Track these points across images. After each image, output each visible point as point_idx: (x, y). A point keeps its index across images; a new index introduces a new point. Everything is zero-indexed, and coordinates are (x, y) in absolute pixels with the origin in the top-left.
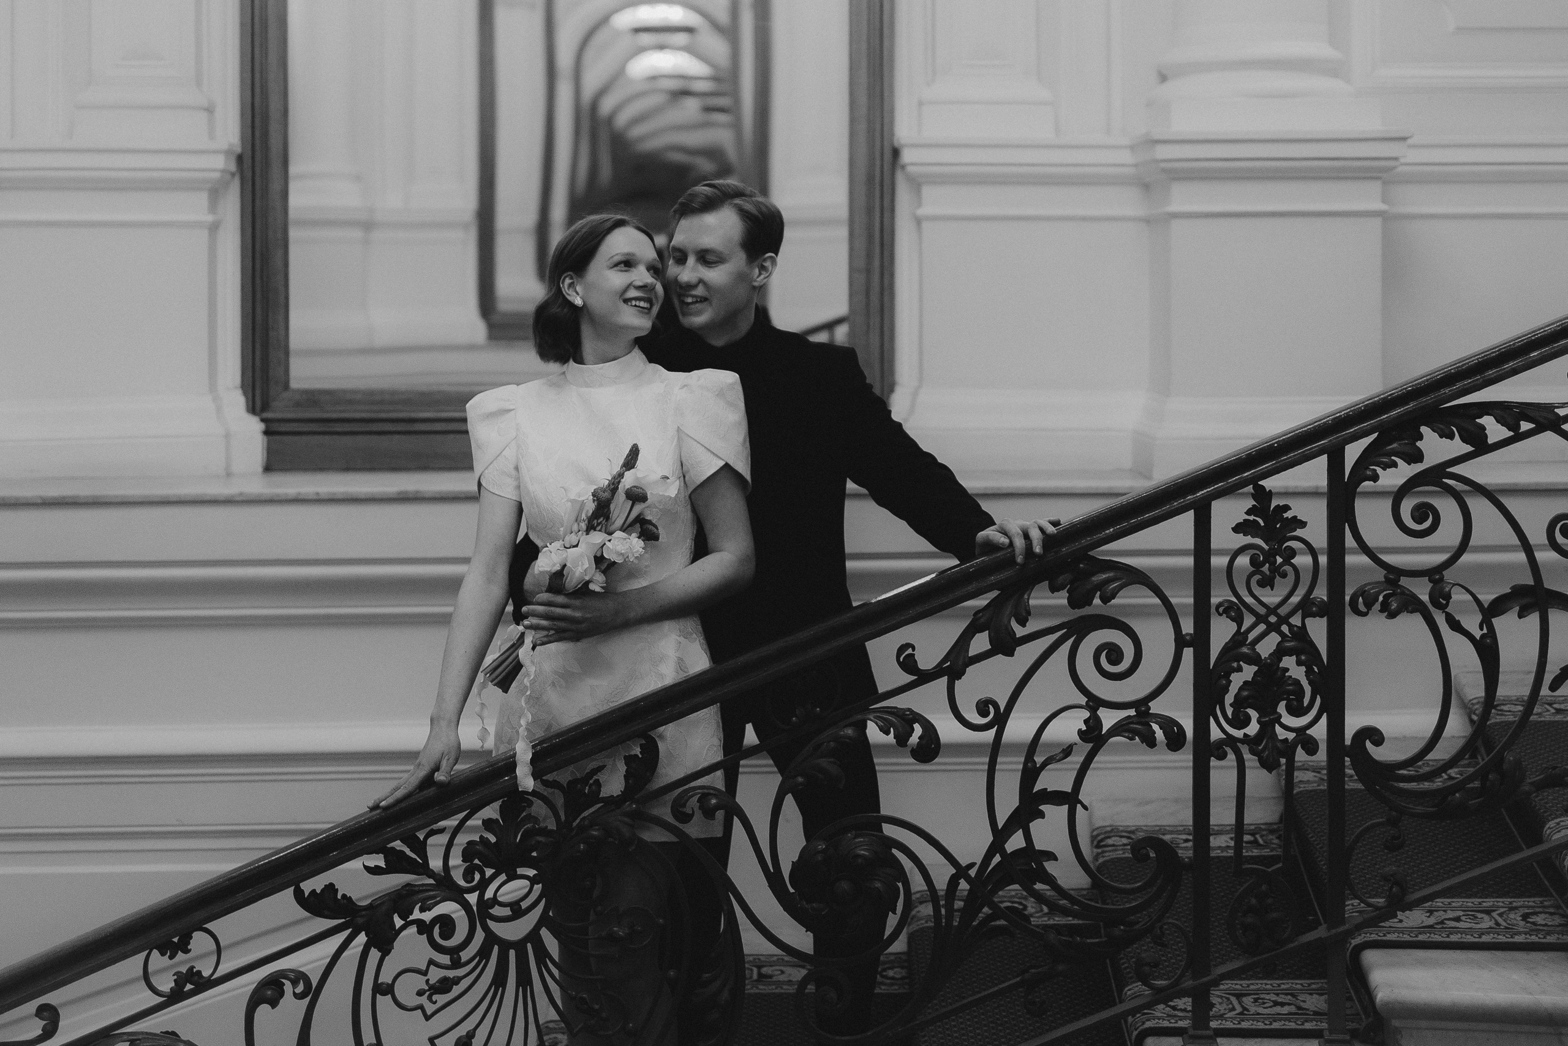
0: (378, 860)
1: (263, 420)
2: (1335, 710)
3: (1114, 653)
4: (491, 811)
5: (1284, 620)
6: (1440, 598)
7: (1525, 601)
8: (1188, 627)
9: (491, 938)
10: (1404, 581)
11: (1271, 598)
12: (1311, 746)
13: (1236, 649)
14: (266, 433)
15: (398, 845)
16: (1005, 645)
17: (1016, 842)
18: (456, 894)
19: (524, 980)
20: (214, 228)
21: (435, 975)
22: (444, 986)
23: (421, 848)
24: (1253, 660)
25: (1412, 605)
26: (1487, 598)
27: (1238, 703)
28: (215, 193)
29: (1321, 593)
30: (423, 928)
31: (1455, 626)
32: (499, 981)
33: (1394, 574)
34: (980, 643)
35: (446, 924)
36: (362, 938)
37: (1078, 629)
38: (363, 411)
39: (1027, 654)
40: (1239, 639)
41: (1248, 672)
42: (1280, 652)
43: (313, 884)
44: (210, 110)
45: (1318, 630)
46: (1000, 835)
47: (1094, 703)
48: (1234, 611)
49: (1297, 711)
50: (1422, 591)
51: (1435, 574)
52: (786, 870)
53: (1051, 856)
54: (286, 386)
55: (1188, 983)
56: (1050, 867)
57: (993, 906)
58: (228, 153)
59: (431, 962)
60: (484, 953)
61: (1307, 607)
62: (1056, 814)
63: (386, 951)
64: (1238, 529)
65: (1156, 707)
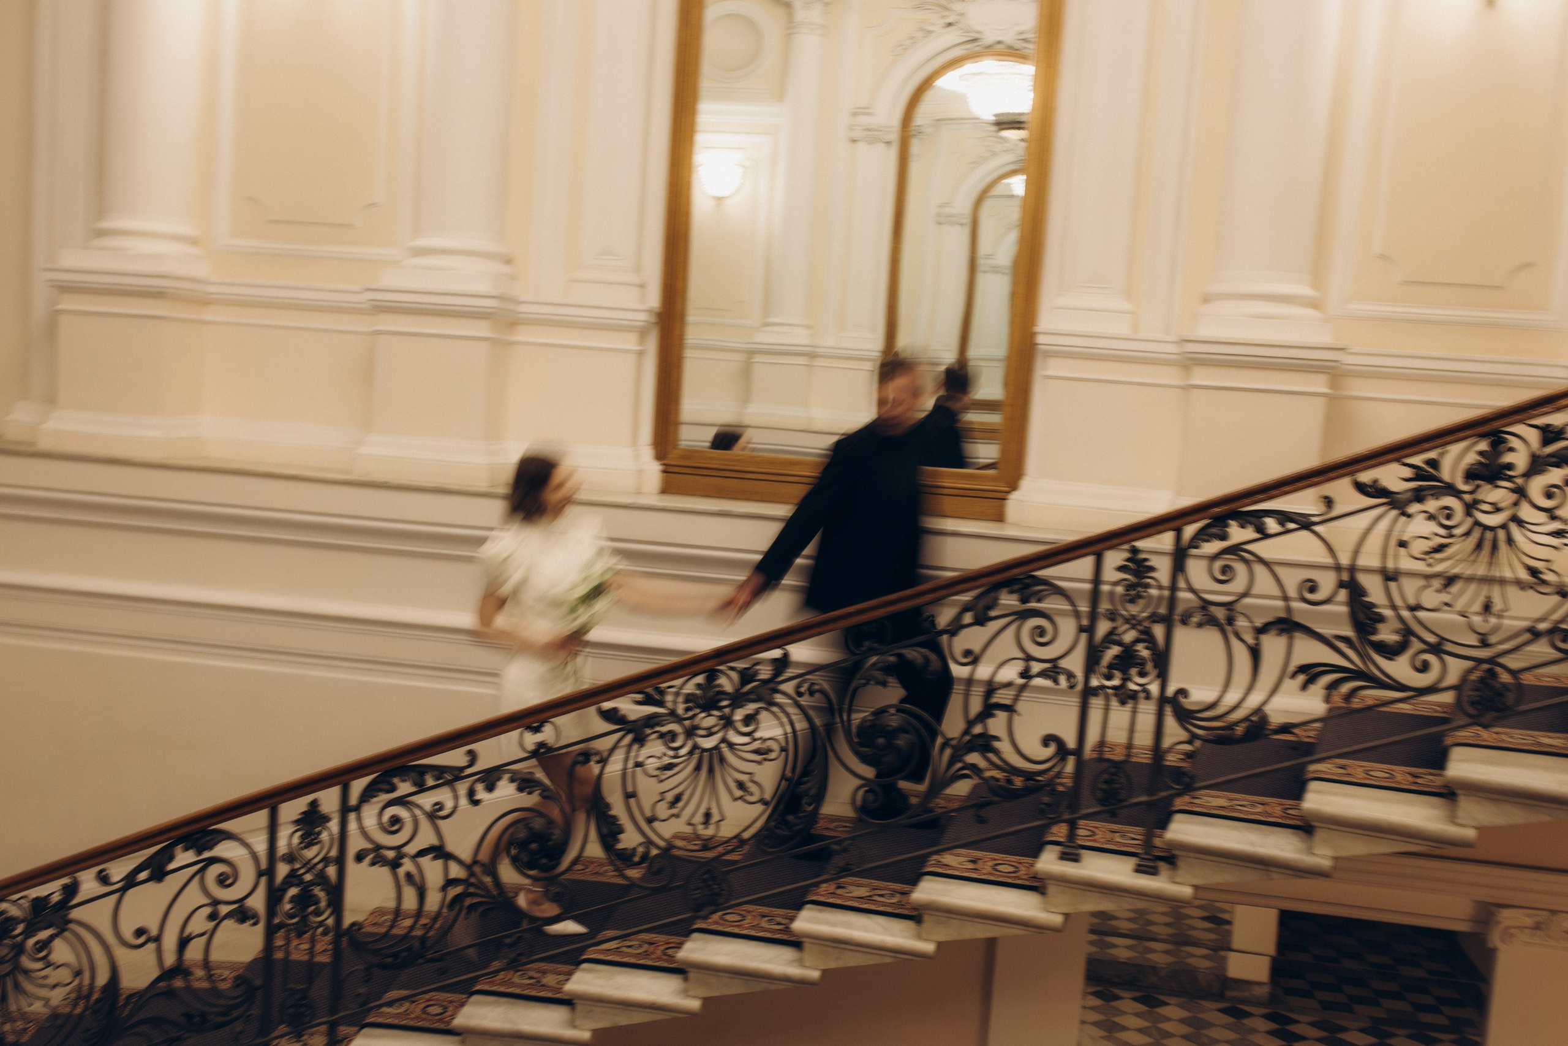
0: (639, 697)
1: (664, 465)
2: (1163, 676)
3: (1041, 631)
4: (700, 679)
5: (1140, 623)
6: (1230, 621)
7: (1283, 626)
8: (1085, 622)
9: (695, 747)
10: (1213, 609)
11: (1134, 609)
12: (1148, 697)
13: (1111, 638)
14: (664, 472)
15: (649, 690)
16: (981, 620)
17: (978, 729)
18: (679, 720)
19: (711, 771)
20: (641, 354)
21: (667, 760)
22: (669, 767)
23: (662, 692)
24: (1119, 643)
25: (1212, 621)
26: (1259, 623)
27: (1111, 666)
28: (643, 333)
29: (1162, 610)
30: (662, 736)
31: (1238, 636)
32: (698, 768)
33: (1206, 605)
34: (968, 618)
35: (673, 736)
36: (629, 738)
37: (1024, 615)
38: (716, 464)
39: (993, 626)
40: (1111, 633)
41: (1114, 651)
42: (1137, 641)
43: (607, 705)
44: (642, 286)
45: (1159, 631)
46: (971, 723)
47: (1029, 658)
48: (1112, 616)
49: (1142, 674)
50: (1220, 613)
51: (1228, 606)
52: (854, 729)
53: (996, 738)
54: (675, 446)
55: (1066, 816)
56: (996, 744)
57: (964, 762)
58: (649, 311)
59: (665, 755)
60: (691, 753)
61: (1155, 618)
62: (1001, 716)
63: (642, 745)
64: (1121, 569)
65: (1064, 664)
